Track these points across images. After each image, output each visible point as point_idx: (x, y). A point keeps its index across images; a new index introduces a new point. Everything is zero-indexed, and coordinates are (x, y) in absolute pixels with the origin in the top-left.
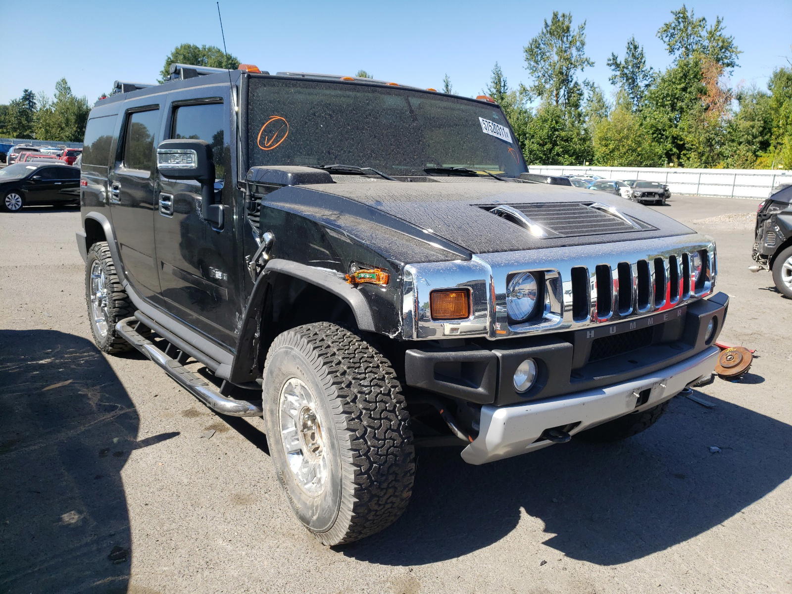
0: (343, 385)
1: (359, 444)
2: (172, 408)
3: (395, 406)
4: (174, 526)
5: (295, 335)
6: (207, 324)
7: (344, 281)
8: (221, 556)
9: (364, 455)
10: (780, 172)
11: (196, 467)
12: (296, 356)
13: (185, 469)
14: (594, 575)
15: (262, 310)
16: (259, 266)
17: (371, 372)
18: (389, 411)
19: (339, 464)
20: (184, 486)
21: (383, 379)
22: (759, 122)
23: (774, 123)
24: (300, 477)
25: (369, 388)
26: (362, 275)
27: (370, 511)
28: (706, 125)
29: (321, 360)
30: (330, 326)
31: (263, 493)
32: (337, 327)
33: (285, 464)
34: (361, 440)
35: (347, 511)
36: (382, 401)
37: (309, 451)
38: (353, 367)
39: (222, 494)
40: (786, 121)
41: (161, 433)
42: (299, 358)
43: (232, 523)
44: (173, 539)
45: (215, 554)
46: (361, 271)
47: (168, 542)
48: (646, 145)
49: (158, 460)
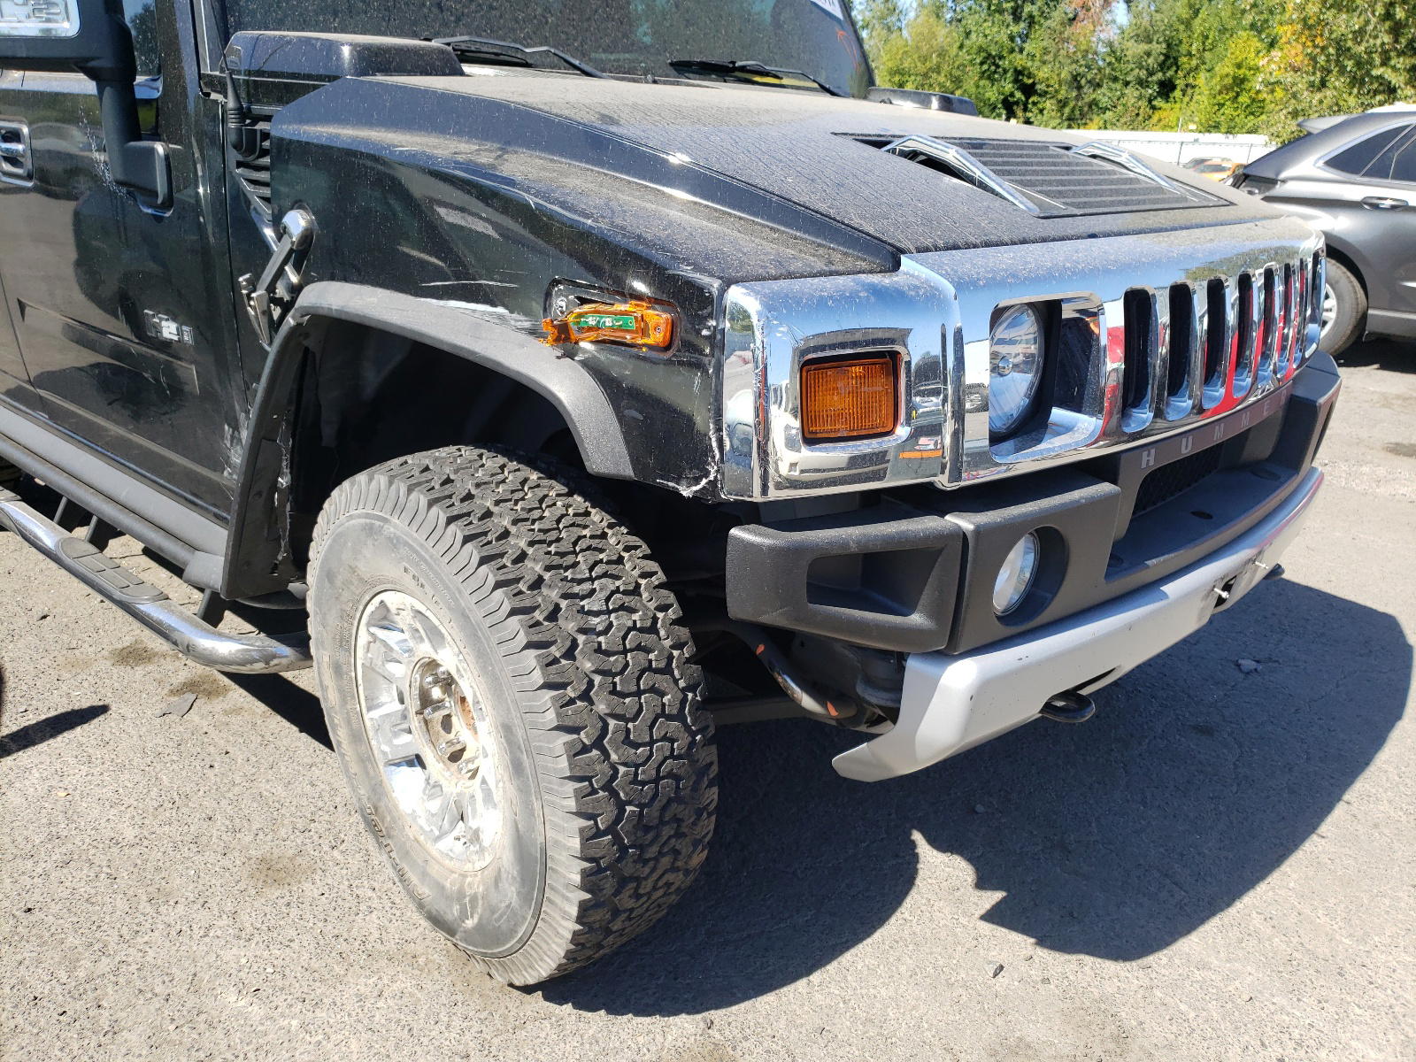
0: (538, 616)
1: (591, 763)
2: (86, 645)
3: (670, 658)
4: (105, 965)
5: (391, 483)
6: (149, 453)
7: (531, 339)
8: (236, 1038)
9: (603, 788)
10: (1191, 136)
11: (153, 794)
12: (398, 539)
13: (127, 802)
14: (1109, 988)
15: (292, 419)
16: (278, 302)
17: (605, 575)
18: (657, 671)
19: (538, 812)
20: (126, 849)
21: (636, 591)
22: (1159, 46)
23: (1183, 49)
24: (422, 822)
25: (604, 617)
26: (591, 321)
27: (616, 912)
28: (1072, 50)
29: (472, 552)
30: (481, 456)
31: (326, 848)
32: (501, 460)
33: (378, 789)
34: (595, 752)
35: (559, 919)
36: (639, 648)
37: (440, 759)
38: (559, 567)
39: (226, 862)
40: (1204, 43)
41: (61, 710)
42: (406, 544)
43: (257, 938)
44: (104, 1003)
45: (220, 1034)
46: (586, 308)
47: (91, 1013)
48: (969, 85)
49: (54, 783)
